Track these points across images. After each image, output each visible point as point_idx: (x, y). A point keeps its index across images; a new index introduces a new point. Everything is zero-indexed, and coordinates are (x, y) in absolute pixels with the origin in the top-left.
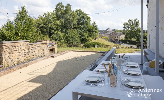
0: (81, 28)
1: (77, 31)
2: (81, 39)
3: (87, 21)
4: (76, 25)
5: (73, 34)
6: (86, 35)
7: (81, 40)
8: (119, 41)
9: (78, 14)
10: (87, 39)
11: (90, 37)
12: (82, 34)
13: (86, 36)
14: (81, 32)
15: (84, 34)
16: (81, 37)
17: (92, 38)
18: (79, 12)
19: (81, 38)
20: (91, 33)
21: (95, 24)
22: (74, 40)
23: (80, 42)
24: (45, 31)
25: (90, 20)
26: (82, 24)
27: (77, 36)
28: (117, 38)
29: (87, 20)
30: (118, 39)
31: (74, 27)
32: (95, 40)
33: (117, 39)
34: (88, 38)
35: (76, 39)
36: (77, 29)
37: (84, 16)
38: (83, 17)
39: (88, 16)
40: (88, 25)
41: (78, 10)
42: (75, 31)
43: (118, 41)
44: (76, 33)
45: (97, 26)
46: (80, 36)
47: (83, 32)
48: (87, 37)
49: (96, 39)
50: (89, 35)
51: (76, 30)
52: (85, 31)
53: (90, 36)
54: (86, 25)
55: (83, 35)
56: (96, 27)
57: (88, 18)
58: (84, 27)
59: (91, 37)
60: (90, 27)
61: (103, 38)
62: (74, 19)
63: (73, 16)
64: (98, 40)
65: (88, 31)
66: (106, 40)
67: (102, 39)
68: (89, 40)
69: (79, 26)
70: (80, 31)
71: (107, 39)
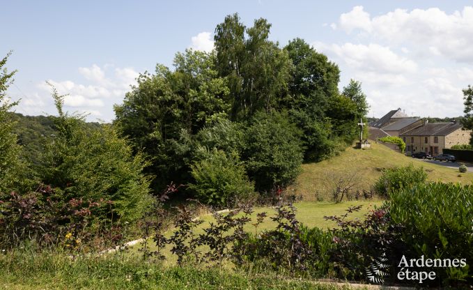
0: (303, 106)
1: (290, 114)
2: (304, 145)
3: (325, 79)
4: (284, 94)
5: (274, 125)
6: (323, 128)
7: (305, 148)
8: (441, 152)
9: (291, 57)
10: (326, 146)
11: (337, 138)
12: (309, 126)
13: (324, 135)
14: (303, 120)
15: (317, 126)
16: (303, 139)
17: (345, 140)
18: (298, 50)
19: (305, 142)
20: (341, 124)
21: (356, 89)
22: (276, 147)
23: (301, 155)
24: (178, 115)
25: (338, 77)
26: (307, 91)
27: (290, 135)
28: (432, 144)
29: (328, 76)
30: (436, 148)
31: (280, 99)
32: (355, 148)
33: (431, 147)
34: (330, 142)
35: (286, 145)
36: (291, 108)
37: (315, 63)
38: (311, 65)
39: (329, 63)
40: (329, 95)
41: (294, 42)
42: (284, 114)
43: (437, 153)
44: (286, 121)
45: (362, 96)
46: (301, 132)
47: (312, 117)
48: (328, 138)
49: (363, 146)
50: (332, 129)
51: (285, 112)
52: (318, 114)
53: (339, 135)
54: (323, 95)
55: (313, 131)
56: (360, 100)
57: (329, 70)
58: (316, 101)
59: (343, 138)
60: (338, 101)
61: (384, 142)
62: (279, 73)
63: (277, 62)
64: (370, 149)
65: (328, 113)
66: (398, 148)
67: (382, 145)
68: (335, 150)
69: (296, 98)
70: (301, 114)
71: (400, 145)
